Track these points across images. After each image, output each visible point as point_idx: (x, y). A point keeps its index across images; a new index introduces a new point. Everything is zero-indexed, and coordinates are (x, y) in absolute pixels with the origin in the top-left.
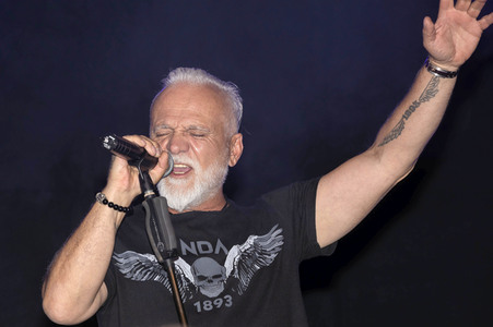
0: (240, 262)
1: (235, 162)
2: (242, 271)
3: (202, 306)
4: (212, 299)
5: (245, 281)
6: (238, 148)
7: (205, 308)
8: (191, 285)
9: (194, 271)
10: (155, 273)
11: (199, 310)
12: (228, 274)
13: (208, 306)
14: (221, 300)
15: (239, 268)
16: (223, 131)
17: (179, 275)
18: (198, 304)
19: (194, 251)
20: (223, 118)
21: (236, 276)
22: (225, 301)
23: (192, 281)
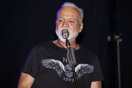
0: (80, 70)
1: (81, 31)
2: (79, 73)
3: (65, 79)
4: (69, 78)
5: (79, 76)
6: (82, 28)
7: (66, 80)
8: (64, 72)
9: (65, 68)
10: (54, 66)
11: (64, 80)
13: (67, 80)
15: (79, 72)
16: (79, 22)
17: (61, 68)
18: (64, 78)
19: (66, 61)
20: (79, 18)
21: (77, 74)
22: (72, 80)
23: (64, 70)
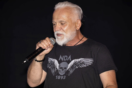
0: (72, 66)
2: (72, 69)
3: (58, 77)
4: (61, 76)
5: (71, 72)
11: (56, 78)
12: (68, 69)
14: (63, 77)
17: (55, 67)
19: (62, 59)
21: (69, 70)
